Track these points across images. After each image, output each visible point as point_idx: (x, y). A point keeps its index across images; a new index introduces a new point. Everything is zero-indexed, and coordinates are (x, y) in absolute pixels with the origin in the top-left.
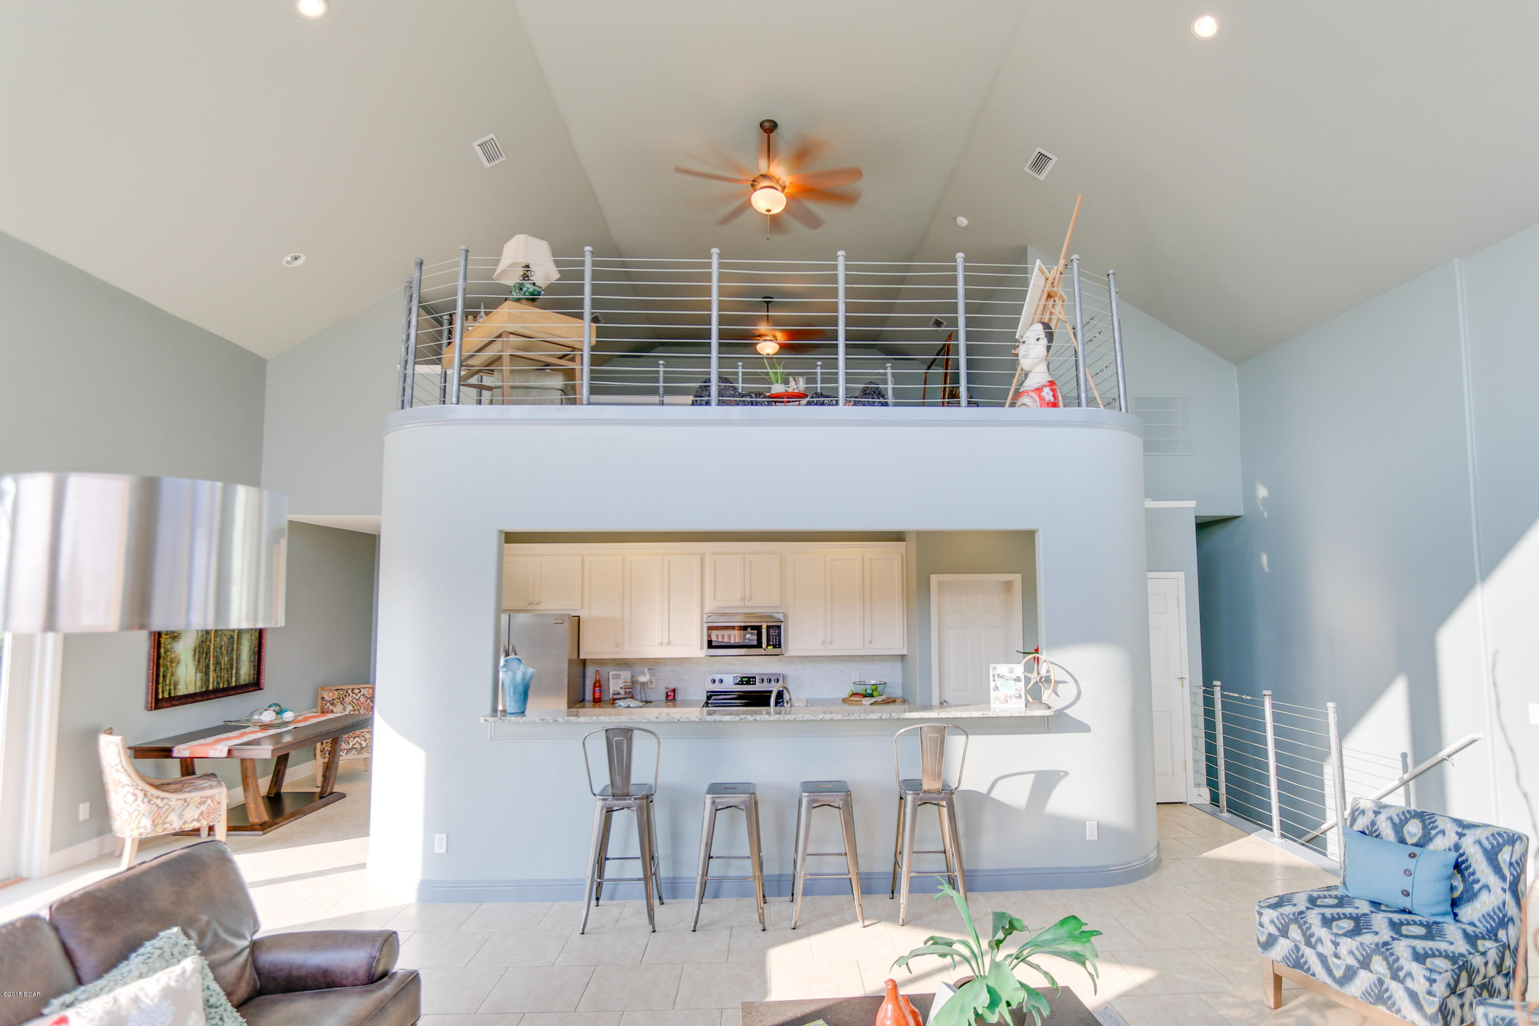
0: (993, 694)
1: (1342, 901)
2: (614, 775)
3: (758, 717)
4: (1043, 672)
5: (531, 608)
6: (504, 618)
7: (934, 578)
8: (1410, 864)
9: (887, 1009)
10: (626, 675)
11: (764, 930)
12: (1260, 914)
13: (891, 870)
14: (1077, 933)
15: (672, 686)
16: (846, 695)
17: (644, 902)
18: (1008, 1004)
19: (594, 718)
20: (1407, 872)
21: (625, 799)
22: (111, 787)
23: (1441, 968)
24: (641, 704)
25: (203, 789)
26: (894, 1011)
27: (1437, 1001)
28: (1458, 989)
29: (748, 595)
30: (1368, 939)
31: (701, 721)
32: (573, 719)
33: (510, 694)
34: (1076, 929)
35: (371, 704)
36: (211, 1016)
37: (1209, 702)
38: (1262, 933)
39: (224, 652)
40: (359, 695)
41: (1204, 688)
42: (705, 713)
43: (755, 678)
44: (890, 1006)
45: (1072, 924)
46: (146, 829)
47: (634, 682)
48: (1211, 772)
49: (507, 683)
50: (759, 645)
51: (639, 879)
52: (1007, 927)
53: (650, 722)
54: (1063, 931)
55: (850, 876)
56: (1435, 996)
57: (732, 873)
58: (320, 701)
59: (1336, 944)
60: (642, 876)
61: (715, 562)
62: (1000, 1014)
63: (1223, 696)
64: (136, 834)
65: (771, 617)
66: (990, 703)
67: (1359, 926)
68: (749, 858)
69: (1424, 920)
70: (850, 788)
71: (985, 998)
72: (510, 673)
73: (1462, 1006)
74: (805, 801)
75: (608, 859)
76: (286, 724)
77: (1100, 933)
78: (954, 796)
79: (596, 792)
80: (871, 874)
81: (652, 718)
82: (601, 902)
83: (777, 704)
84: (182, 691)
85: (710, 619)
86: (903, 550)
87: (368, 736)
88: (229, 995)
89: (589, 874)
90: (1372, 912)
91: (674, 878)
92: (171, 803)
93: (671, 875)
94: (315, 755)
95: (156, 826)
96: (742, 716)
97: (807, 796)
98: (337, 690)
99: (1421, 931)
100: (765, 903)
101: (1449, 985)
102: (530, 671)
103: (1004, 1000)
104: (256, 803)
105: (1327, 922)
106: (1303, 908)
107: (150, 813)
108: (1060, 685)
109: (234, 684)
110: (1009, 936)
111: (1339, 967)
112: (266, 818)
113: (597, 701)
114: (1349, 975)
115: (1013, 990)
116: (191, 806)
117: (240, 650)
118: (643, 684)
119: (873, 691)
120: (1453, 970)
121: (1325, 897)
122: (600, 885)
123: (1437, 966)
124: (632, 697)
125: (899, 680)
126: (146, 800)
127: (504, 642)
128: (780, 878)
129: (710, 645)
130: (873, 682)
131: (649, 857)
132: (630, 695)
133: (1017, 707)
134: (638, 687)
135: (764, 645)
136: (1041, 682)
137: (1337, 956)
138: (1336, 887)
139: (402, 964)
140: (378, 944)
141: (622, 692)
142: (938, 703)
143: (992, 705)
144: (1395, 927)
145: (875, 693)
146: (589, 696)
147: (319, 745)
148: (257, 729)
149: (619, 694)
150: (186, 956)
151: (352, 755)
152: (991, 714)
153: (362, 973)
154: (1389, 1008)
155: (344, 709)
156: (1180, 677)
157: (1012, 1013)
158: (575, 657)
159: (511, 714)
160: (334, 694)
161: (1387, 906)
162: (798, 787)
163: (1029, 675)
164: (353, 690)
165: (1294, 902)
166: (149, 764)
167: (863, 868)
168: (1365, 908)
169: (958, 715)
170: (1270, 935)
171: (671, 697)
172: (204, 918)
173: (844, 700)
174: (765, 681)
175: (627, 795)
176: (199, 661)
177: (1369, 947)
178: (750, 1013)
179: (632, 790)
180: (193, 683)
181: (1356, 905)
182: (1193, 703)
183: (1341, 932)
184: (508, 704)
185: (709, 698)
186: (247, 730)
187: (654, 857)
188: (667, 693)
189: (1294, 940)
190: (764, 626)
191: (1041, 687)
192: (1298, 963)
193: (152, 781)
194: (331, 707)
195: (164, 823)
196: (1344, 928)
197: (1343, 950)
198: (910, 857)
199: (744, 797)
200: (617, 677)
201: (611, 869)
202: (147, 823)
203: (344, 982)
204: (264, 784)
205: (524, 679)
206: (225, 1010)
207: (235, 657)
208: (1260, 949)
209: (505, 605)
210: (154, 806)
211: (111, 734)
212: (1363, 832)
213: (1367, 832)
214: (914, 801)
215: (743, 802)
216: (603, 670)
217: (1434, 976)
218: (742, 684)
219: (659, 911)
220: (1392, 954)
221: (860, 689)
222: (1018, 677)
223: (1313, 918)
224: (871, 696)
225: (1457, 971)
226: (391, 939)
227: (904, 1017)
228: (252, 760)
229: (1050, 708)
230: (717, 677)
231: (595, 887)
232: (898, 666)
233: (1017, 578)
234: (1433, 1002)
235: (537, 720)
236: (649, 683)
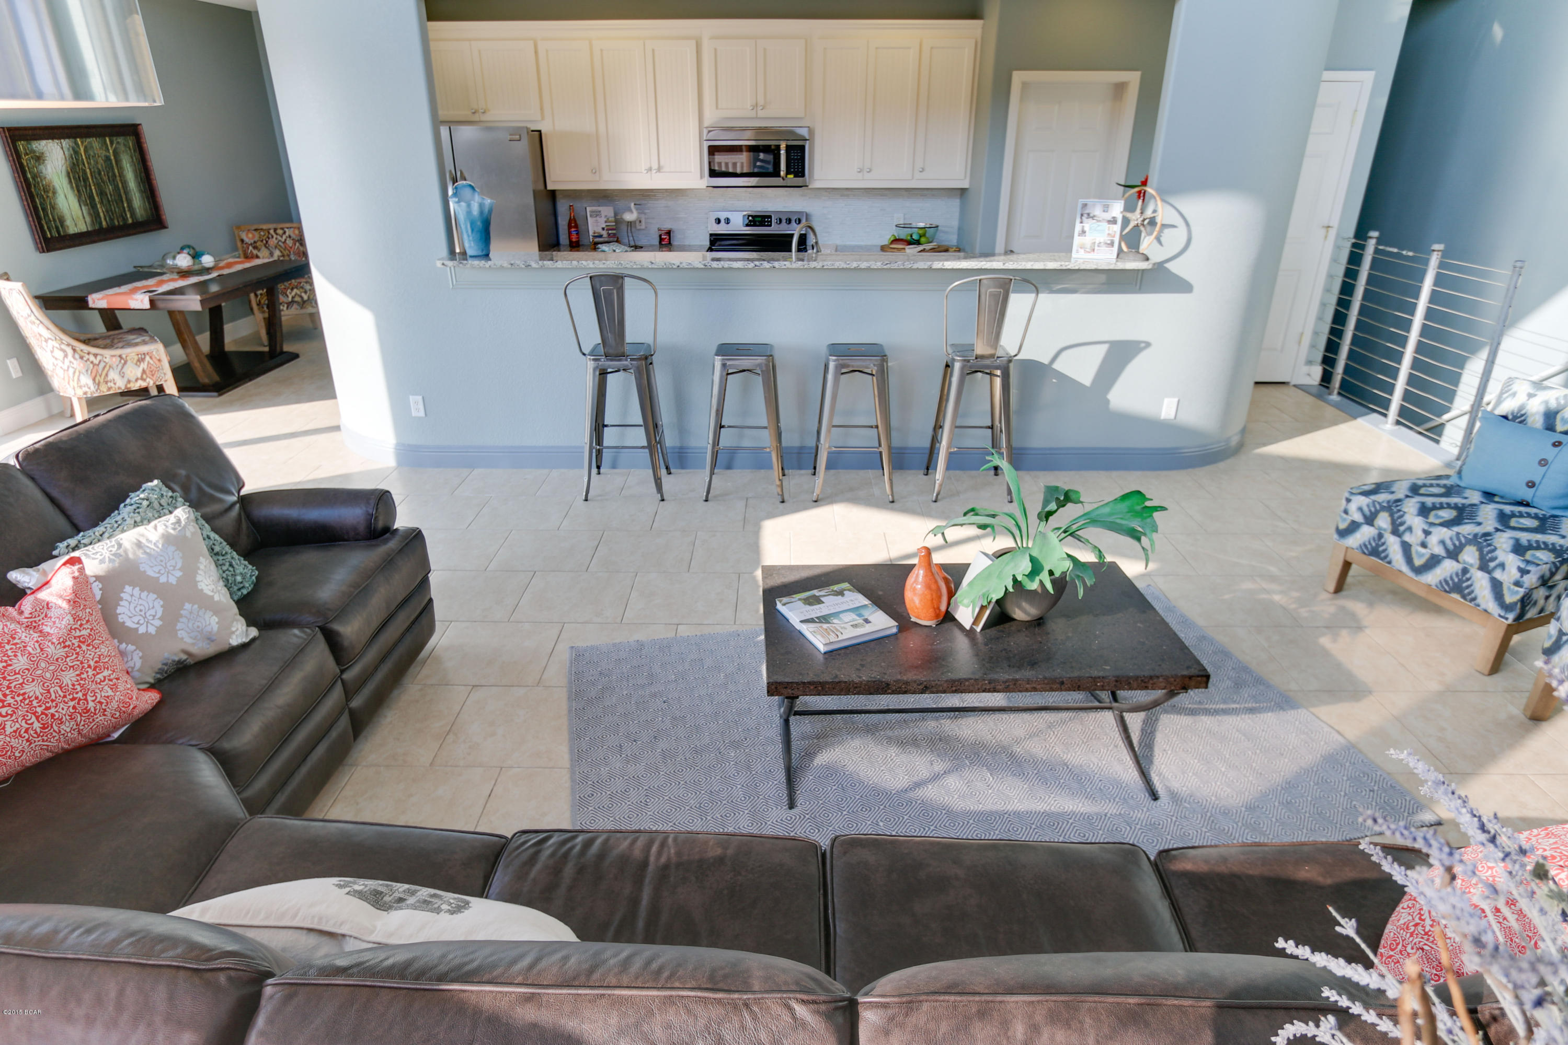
0: (1077, 240)
1: (1449, 491)
2: (605, 332)
3: (776, 264)
4: (1149, 213)
5: (476, 118)
6: (444, 132)
7: (1018, 77)
8: (1549, 453)
9: (918, 575)
10: (607, 212)
11: (783, 502)
12: (1348, 501)
13: (927, 444)
14: (1138, 508)
15: (667, 226)
16: (885, 241)
17: (651, 471)
18: (1051, 573)
19: (575, 263)
20: (1543, 463)
21: (620, 360)
22: (33, 341)
23: (1541, 560)
24: (629, 249)
25: (136, 344)
26: (925, 576)
27: (1521, 591)
28: (1551, 581)
29: (761, 101)
30: (1467, 529)
31: (706, 268)
32: (548, 263)
33: (467, 232)
34: (1138, 504)
35: (301, 248)
36: (221, 562)
37: (1355, 258)
38: (1344, 520)
39: (105, 178)
40: (284, 237)
41: (1354, 241)
42: (709, 259)
43: (770, 217)
44: (921, 572)
45: (1135, 499)
46: (89, 388)
47: (618, 221)
48: (1332, 347)
49: (462, 217)
50: (776, 173)
51: (643, 447)
52: (1062, 498)
53: (643, 268)
54: (1123, 506)
55: (881, 449)
56: (1521, 587)
57: (746, 443)
58: (239, 244)
59: (1427, 533)
60: (646, 444)
61: (716, 50)
62: (1041, 581)
63: (1377, 251)
64: (80, 393)
65: (792, 133)
66: (1071, 251)
67: (1463, 514)
68: (765, 428)
69: (1540, 513)
70: (887, 353)
71: (1026, 566)
72: (463, 204)
73: (1547, 598)
74: (832, 365)
75: (606, 426)
76: (208, 270)
77: (1163, 509)
78: (1011, 365)
79: (586, 352)
80: (905, 448)
81: (646, 264)
82: (602, 470)
83: (799, 250)
84: (72, 230)
85: (711, 136)
86: (979, 32)
87: (308, 287)
88: (233, 546)
89: (587, 439)
90: (1482, 503)
91: (681, 448)
92: (107, 360)
93: (678, 444)
94: (252, 309)
95: (99, 384)
96: (757, 263)
97: (835, 361)
98: (256, 230)
99: (1534, 523)
100: (784, 475)
101: (1542, 577)
102: (488, 201)
103: (1047, 568)
104: (201, 362)
105: (1424, 511)
106: (1400, 495)
107: (87, 371)
108: (1166, 231)
109: (130, 221)
110: (1061, 509)
111: (1421, 555)
112: (216, 378)
113: (575, 246)
114: (1433, 562)
115: (1058, 560)
116: (129, 363)
117: (124, 177)
118: (630, 224)
119: (921, 237)
120: (1554, 563)
121: (1431, 485)
122: (599, 453)
123: (1538, 558)
124: (617, 241)
125: (955, 223)
126: (77, 356)
127: (449, 166)
128: (801, 450)
129: (713, 173)
130: (922, 225)
131: (652, 424)
132: (614, 238)
133: (1106, 258)
134: (624, 228)
135: (782, 174)
136: (1143, 225)
137: (1424, 545)
138: (1448, 477)
139: (402, 522)
140: (373, 502)
141: (604, 233)
142: (1002, 251)
143: (1074, 255)
144: (1504, 519)
145: (923, 240)
146: (564, 239)
147: (252, 296)
148: (175, 276)
149: (601, 236)
150: (176, 508)
151: (294, 310)
152: (1071, 266)
153: (362, 528)
154: (1464, 597)
155: (272, 254)
156: (1326, 225)
157: (1054, 582)
158: (541, 187)
159: (471, 257)
160: (254, 236)
161: (1502, 497)
162: (824, 351)
163: (1128, 215)
164: (275, 230)
165: (1393, 489)
166: (65, 314)
167: (896, 443)
168: (1475, 497)
169: (1029, 266)
170: (1353, 522)
171: (666, 241)
172: (183, 472)
173: (883, 248)
174: (784, 221)
175: (621, 356)
176: (78, 191)
177: (1465, 537)
178: (771, 575)
179: (628, 349)
180: (81, 217)
181: (1466, 495)
182: (1334, 260)
183: (1437, 521)
184: (467, 245)
185: (713, 242)
186: (165, 277)
187: (659, 426)
188: (660, 236)
189: (1380, 528)
190: (783, 146)
191: (1140, 232)
192: (1375, 550)
193: (77, 335)
194: (255, 252)
195: (106, 382)
196: (1443, 517)
197: (1433, 540)
198: (951, 432)
199: (760, 360)
200: (597, 214)
201: (610, 437)
202: (86, 380)
203: (346, 537)
204: (204, 341)
205: (481, 212)
206: (232, 558)
207: (120, 185)
208: (1336, 536)
209: (443, 114)
210: (88, 362)
211: (8, 279)
212: (1505, 417)
213: (1510, 417)
214: (962, 368)
215: (759, 365)
216: (578, 205)
217: (1529, 568)
218: (755, 225)
219: (667, 481)
220: (1490, 545)
221: (904, 234)
222: (1114, 218)
223: (1411, 507)
224: (918, 242)
225: (1558, 564)
226: (385, 497)
227: (936, 582)
228: (181, 312)
229: (1147, 259)
230: (723, 216)
231: (594, 455)
232: (955, 203)
233: (1133, 78)
234: (1517, 592)
235: (506, 265)
236: (638, 223)
